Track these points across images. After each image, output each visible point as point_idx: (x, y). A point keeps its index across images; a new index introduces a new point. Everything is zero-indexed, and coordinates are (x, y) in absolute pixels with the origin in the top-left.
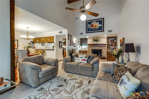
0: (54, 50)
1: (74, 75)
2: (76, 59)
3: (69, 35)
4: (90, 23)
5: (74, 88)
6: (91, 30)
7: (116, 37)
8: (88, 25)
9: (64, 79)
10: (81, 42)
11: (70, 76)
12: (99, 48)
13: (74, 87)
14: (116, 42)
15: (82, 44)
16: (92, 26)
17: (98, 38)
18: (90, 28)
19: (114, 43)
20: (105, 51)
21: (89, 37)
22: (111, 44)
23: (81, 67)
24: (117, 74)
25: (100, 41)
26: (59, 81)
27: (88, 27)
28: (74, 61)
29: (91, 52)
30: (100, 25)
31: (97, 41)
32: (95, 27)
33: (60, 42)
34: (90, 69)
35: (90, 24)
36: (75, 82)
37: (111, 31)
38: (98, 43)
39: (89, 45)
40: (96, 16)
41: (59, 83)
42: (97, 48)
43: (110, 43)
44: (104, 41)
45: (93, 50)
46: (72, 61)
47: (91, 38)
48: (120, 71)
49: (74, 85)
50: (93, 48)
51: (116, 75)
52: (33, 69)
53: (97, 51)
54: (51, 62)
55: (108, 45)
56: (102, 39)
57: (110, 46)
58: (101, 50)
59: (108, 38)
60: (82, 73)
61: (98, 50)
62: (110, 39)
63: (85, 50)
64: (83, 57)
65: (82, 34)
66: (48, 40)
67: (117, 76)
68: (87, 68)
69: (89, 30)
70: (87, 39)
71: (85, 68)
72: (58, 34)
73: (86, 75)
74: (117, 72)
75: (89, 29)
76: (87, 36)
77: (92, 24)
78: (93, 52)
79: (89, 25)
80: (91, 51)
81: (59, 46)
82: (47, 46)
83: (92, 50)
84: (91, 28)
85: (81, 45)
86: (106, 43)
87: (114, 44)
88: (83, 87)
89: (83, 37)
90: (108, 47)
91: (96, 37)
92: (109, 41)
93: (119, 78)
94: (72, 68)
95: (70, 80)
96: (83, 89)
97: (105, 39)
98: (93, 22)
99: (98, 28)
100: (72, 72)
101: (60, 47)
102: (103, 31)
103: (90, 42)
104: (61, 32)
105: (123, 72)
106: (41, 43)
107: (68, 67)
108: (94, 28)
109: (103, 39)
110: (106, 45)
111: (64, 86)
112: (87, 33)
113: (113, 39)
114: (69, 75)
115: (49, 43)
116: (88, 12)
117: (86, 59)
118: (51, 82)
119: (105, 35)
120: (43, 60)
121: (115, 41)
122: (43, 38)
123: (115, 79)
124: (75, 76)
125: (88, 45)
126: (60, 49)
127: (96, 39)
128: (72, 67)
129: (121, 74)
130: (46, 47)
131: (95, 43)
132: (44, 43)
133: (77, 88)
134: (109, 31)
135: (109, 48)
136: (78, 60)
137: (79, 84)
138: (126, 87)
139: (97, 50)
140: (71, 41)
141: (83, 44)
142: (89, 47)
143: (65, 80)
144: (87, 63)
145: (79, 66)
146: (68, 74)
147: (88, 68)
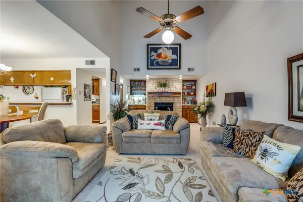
0: (71, 104)
1: (141, 157)
2: (141, 124)
3: (112, 69)
4: (156, 50)
5: (162, 183)
6: (158, 64)
7: (195, 81)
8: (151, 54)
9: (128, 170)
10: (131, 87)
11: (135, 160)
12: (168, 99)
13: (160, 182)
14: (195, 90)
15: (133, 92)
16: (159, 56)
17: (166, 80)
18: (155, 59)
19: (192, 91)
20: (179, 105)
21: (151, 77)
22: (188, 93)
23: (157, 138)
24: (244, 142)
25: (170, 87)
26: (120, 176)
27: (151, 57)
28: (136, 128)
29: (154, 108)
30: (174, 57)
31: (165, 85)
32: (165, 58)
33: (86, 86)
34: (175, 141)
35: (156, 52)
36: (155, 171)
37: (193, 70)
38: (167, 90)
39: (149, 93)
40: (186, 39)
41: (122, 182)
42: (164, 100)
43: (186, 91)
44: (177, 87)
45: (157, 103)
46: (132, 128)
47: (153, 79)
48: (249, 138)
49: (158, 178)
50: (158, 100)
51: (242, 144)
52: (59, 159)
53: (165, 105)
54: (92, 134)
55: (183, 93)
56: (174, 84)
57: (186, 96)
58: (172, 103)
59: (184, 81)
60: (157, 151)
61: (166, 103)
62: (186, 84)
63: (141, 104)
64: (154, 118)
65: (138, 70)
66: (52, 79)
67: (244, 146)
68: (170, 140)
69: (152, 64)
70: (145, 81)
71: (166, 140)
72: (84, 66)
73: (167, 153)
74: (244, 139)
75: (152, 61)
76: (147, 76)
77: (159, 51)
78: (157, 108)
79: (153, 53)
80: (154, 105)
81: (85, 95)
82: (39, 95)
83: (155, 103)
84: (156, 61)
85: (131, 94)
86: (181, 91)
87: (192, 93)
88: (176, 176)
89: (137, 76)
90: (183, 99)
91: (162, 79)
92: (185, 87)
93: (248, 149)
94: (136, 143)
95: (142, 168)
96: (179, 179)
97: (179, 84)
98: (161, 48)
99: (170, 61)
100: (136, 152)
101: (87, 97)
102: (179, 68)
103: (151, 87)
104: (93, 62)
105: (255, 137)
106: (21, 87)
107: (128, 143)
108: (164, 62)
109: (176, 83)
110: (181, 94)
111: (138, 184)
112: (148, 68)
113: (190, 83)
114: (132, 160)
115: (46, 86)
116: (177, 27)
117: (163, 122)
118: (100, 184)
119: (181, 76)
120: (64, 130)
121: (194, 87)
122: (33, 72)
123: (240, 150)
124: (146, 159)
125: (147, 93)
126: (86, 101)
127: (163, 82)
128: (137, 140)
129: (251, 141)
130: (37, 98)
131: (162, 89)
132: (32, 86)
133: (168, 183)
134: (189, 70)
135: (185, 99)
136: (145, 125)
137: (165, 173)
138: (278, 160)
139: (164, 103)
140: (115, 84)
141: (136, 92)
142: (149, 99)
143: (131, 172)
144: (165, 130)
145: (154, 138)
146: (128, 158)
147: (173, 138)
